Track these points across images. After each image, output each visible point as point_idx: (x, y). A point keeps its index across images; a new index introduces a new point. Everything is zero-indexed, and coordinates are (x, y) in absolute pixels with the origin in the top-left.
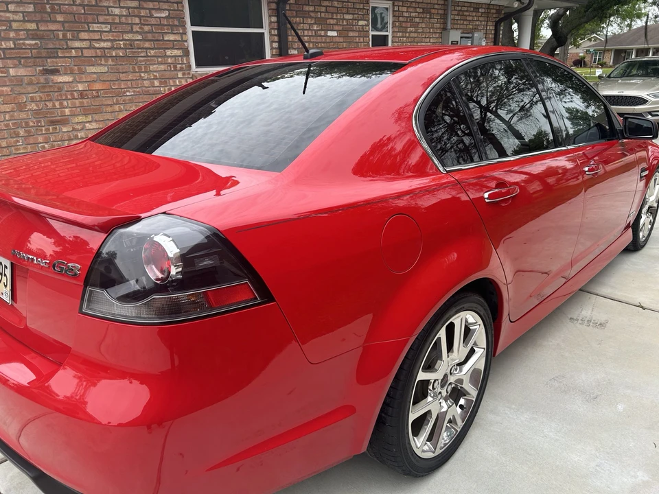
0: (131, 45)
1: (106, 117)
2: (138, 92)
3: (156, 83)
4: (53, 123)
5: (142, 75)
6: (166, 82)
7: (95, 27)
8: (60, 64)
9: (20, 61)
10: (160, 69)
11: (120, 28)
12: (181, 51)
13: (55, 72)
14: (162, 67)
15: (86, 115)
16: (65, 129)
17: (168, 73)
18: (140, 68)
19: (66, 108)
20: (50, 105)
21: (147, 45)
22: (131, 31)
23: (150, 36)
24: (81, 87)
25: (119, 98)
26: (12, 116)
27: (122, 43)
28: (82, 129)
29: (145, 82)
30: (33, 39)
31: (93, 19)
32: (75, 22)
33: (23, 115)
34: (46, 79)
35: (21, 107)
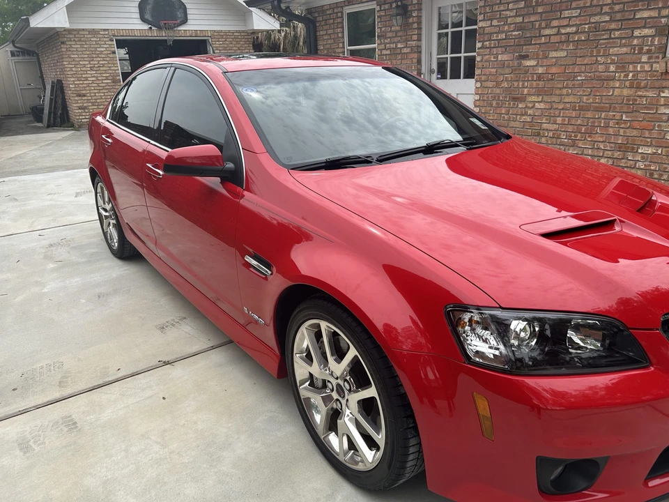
0: (596, 28)
1: (553, 99)
2: (590, 77)
3: (612, 68)
4: (515, 99)
5: (599, 59)
6: (624, 67)
7: (566, 14)
8: (531, 49)
9: (506, 48)
10: (620, 53)
11: (589, 11)
12: (653, 30)
13: (525, 57)
14: (624, 50)
15: (538, 95)
16: (520, 106)
17: (631, 56)
18: (599, 51)
19: (527, 87)
20: (516, 84)
21: (613, 26)
22: (600, 14)
23: (619, 16)
24: (540, 70)
25: (569, 82)
26: (492, 91)
27: (587, 26)
28: (533, 107)
29: (600, 66)
30: (518, 30)
31: (567, 7)
32: (552, 11)
33: (498, 91)
34: (518, 63)
35: (498, 85)
